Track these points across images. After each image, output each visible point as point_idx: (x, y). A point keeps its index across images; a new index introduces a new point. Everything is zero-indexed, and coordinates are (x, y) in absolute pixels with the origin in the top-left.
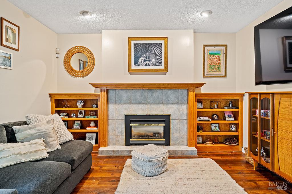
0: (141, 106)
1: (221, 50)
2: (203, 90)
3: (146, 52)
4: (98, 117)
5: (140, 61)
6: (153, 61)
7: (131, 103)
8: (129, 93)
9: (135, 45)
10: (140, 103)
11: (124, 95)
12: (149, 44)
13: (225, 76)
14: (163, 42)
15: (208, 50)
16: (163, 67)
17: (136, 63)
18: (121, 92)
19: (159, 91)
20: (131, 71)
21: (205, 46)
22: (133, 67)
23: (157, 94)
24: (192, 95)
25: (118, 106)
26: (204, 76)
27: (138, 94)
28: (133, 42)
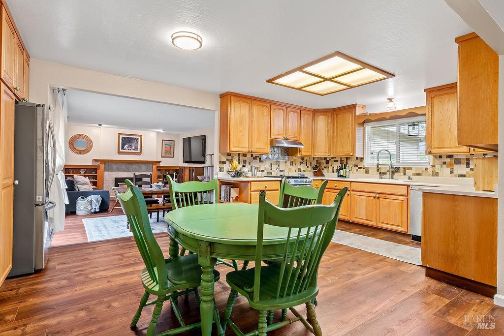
0: (125, 173)
1: (171, 143)
2: (162, 164)
3: (129, 143)
4: (96, 179)
5: (125, 147)
6: (133, 147)
7: (119, 171)
8: (118, 165)
9: (122, 138)
10: (124, 171)
11: (115, 166)
12: (131, 138)
13: (173, 157)
14: (139, 138)
15: (165, 143)
16: (139, 151)
17: (123, 148)
18: (112, 165)
19: (136, 164)
20: (119, 152)
21: (163, 140)
22: (121, 150)
23: (134, 166)
24: (155, 167)
25: (110, 173)
26: (162, 157)
27: (123, 166)
28: (121, 136)
